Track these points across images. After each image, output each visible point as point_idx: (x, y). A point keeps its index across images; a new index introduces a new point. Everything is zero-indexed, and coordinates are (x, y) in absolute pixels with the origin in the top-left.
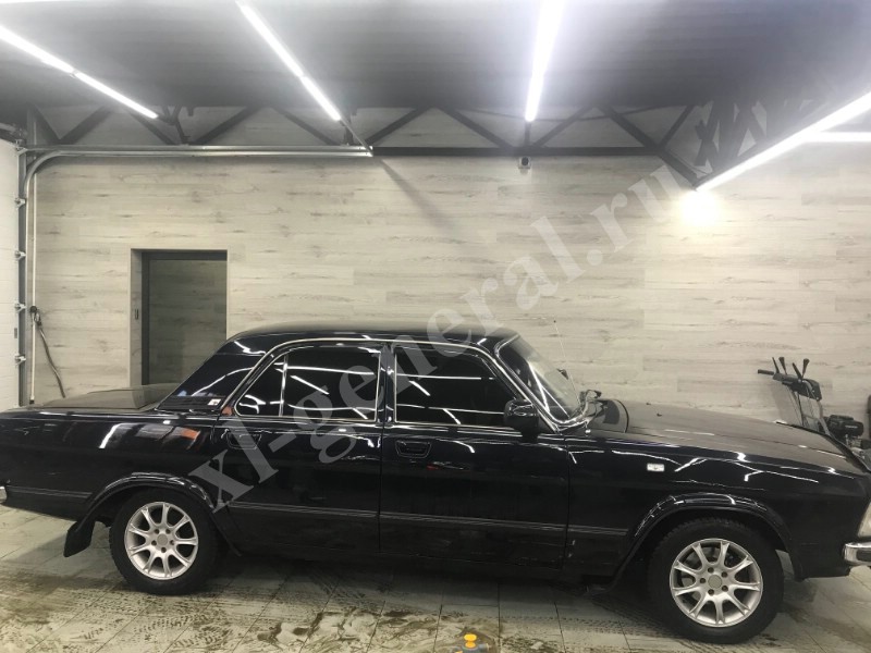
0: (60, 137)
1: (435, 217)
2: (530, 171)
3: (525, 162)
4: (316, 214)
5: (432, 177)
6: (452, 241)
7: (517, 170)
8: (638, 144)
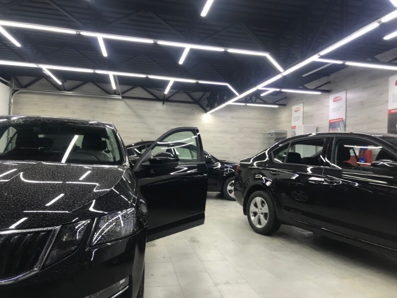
0: (23, 86)
1: (138, 116)
2: (165, 106)
3: (163, 103)
4: (103, 113)
5: (138, 105)
6: (143, 123)
7: (161, 105)
8: (192, 101)
